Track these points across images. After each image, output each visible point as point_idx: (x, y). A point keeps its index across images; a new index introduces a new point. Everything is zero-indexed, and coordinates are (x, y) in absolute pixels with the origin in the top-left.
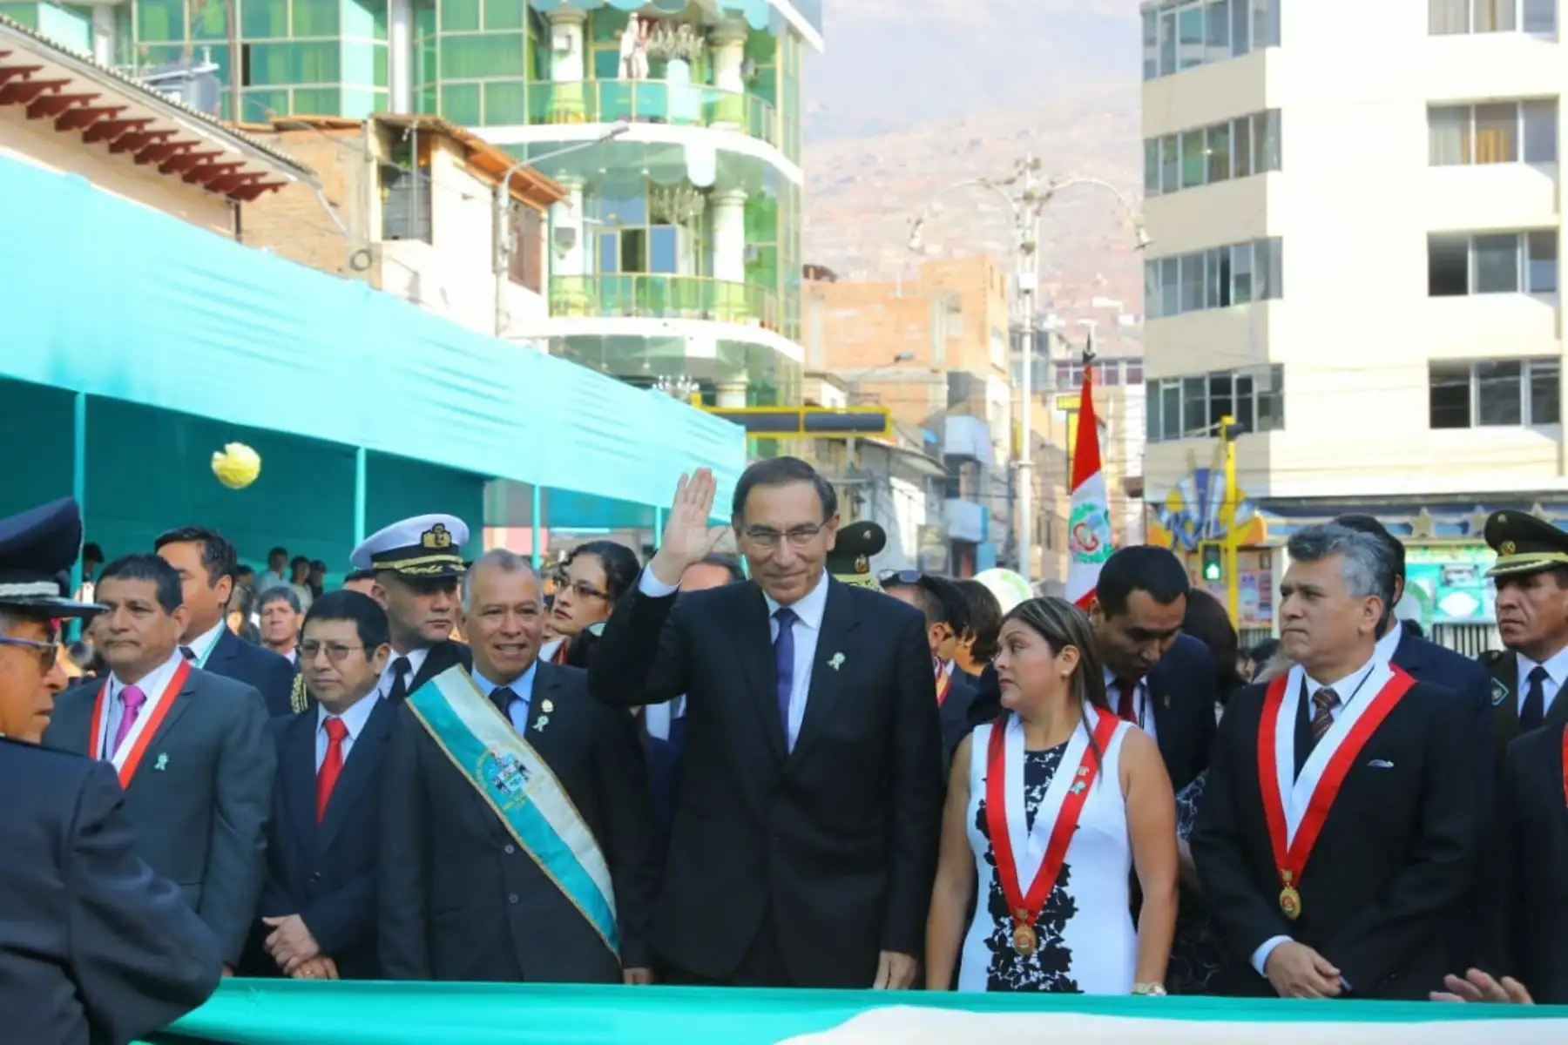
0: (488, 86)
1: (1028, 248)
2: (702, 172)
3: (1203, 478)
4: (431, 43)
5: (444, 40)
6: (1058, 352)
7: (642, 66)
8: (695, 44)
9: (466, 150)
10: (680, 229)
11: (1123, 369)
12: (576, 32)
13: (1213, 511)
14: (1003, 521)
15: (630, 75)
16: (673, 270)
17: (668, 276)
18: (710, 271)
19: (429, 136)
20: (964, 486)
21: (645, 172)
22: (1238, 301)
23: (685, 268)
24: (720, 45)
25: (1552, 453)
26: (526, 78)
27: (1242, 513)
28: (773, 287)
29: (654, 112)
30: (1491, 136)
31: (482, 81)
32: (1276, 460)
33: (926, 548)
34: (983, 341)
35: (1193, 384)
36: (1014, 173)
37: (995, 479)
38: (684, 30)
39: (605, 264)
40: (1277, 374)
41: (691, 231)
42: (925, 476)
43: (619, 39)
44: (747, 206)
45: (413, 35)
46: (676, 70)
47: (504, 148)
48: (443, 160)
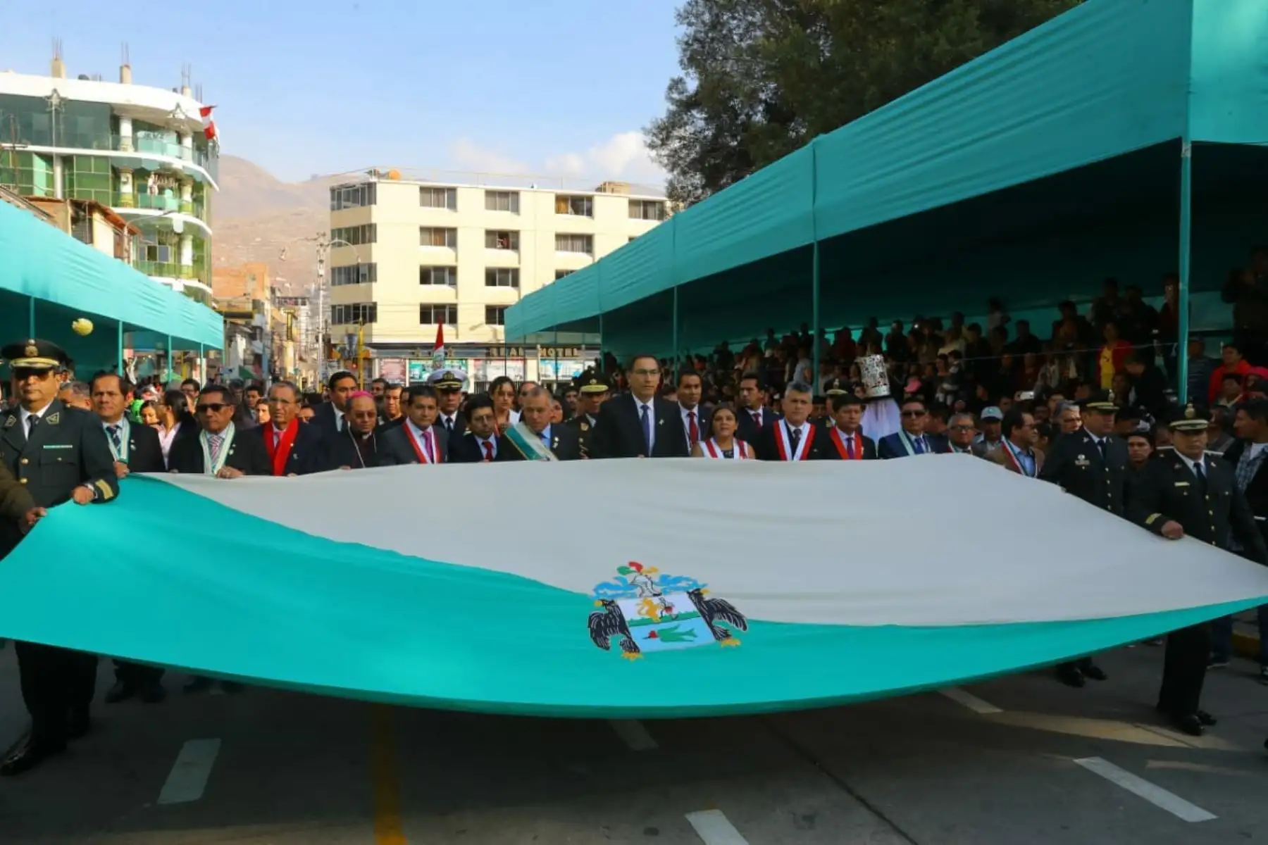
0: (96, 192)
1: (321, 261)
2: (178, 228)
3: (350, 336)
4: (72, 174)
5: (78, 175)
6: (278, 294)
7: (156, 190)
8: (175, 185)
9: (106, 214)
10: (169, 248)
11: (300, 301)
12: (130, 176)
13: (354, 347)
14: (269, 348)
15: (151, 192)
16: (168, 261)
17: (166, 263)
18: (180, 261)
19: (93, 207)
20: (258, 336)
21: (158, 227)
22: (362, 281)
23: (171, 260)
24: (184, 185)
25: (454, 332)
26: (110, 191)
27: (364, 348)
28: (203, 269)
29: (160, 206)
30: (438, 238)
31: (93, 190)
32: (374, 332)
33: (247, 357)
34: (263, 290)
35: (347, 307)
36: (317, 236)
37: (267, 335)
38: (171, 180)
39: (142, 258)
40: (375, 304)
41: (173, 248)
42: (246, 332)
43: (147, 181)
44: (193, 241)
45: (63, 171)
46: (168, 193)
47: (121, 215)
48: (97, 216)
